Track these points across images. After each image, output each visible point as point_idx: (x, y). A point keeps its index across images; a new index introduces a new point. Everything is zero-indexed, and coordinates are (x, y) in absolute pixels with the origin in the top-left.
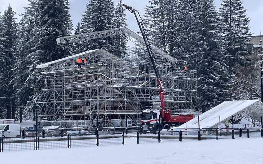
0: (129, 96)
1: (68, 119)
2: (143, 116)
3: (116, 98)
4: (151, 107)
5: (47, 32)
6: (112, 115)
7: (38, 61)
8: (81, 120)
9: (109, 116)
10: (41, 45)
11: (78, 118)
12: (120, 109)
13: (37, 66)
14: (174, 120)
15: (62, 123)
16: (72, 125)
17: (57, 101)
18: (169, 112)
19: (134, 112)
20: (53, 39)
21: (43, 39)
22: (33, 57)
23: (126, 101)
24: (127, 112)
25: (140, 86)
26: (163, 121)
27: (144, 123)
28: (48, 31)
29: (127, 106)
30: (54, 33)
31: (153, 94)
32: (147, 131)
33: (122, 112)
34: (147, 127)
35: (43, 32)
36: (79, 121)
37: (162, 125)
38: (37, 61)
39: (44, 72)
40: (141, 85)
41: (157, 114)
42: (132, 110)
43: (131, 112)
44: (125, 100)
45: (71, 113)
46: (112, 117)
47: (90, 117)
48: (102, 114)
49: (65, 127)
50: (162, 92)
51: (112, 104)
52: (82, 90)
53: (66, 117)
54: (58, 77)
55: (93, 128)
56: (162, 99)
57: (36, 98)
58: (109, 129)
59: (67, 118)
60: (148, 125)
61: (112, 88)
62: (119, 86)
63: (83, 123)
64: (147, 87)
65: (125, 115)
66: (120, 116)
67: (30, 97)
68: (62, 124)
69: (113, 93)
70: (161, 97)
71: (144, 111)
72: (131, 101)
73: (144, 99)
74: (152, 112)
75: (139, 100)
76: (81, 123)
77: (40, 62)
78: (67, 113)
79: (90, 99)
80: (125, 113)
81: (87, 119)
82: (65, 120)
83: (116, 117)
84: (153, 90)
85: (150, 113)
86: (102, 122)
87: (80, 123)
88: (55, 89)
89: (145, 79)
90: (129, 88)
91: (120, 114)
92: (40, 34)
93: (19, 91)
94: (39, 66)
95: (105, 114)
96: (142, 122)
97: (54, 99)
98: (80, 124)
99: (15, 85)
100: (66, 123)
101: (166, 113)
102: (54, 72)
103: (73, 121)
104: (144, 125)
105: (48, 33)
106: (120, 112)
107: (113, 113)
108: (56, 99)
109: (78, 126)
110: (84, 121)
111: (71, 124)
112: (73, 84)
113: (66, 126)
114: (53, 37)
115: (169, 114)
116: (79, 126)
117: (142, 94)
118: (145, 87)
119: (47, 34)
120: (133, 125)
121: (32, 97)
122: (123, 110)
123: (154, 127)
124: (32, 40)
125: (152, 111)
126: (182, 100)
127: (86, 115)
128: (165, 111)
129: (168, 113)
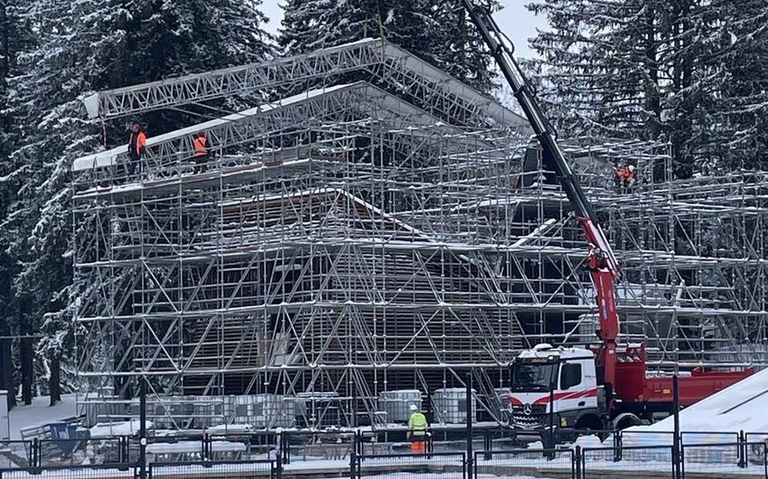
0: (465, 287)
1: (200, 392)
2: (521, 376)
3: (400, 295)
4: (568, 335)
5: (124, 15)
6: (381, 371)
7: (88, 138)
8: (249, 397)
9: (368, 374)
10: (100, 70)
11: (235, 385)
12: (422, 343)
13: (76, 160)
14: (661, 394)
15: (176, 409)
16: (213, 415)
17: (153, 310)
18: (637, 358)
19: (487, 357)
20: (153, 43)
21: (109, 45)
22: (62, 121)
23: (447, 312)
24: (448, 358)
25: (519, 244)
26: (608, 396)
27: (522, 407)
28: (128, 8)
29: (454, 333)
30: (154, 16)
31: (577, 277)
32: (532, 446)
33: (432, 358)
34: (535, 425)
35: (108, 13)
36: (241, 400)
37: (604, 417)
38: (81, 141)
39: (99, 188)
40: (523, 239)
41: (580, 365)
42: (478, 352)
43: (476, 358)
44: (442, 304)
45: (213, 363)
46: (381, 380)
47: (281, 381)
48: (336, 370)
49: (185, 424)
50: (606, 270)
51: (380, 323)
52: (255, 265)
53: (189, 380)
54: (164, 207)
55: (294, 429)
56: (603, 302)
57: (79, 299)
58: (345, 435)
59: (193, 385)
60: (538, 416)
61: (379, 251)
62: (416, 245)
63: (257, 409)
64: (549, 249)
65: (441, 370)
66: (421, 377)
67: (57, 296)
68: (172, 413)
69: (384, 276)
70: (599, 292)
71: (524, 354)
72: (477, 309)
73: (530, 300)
74: (557, 360)
75: (506, 305)
76: (249, 408)
77: (94, 143)
78: (193, 365)
79: (283, 303)
80: (442, 365)
81: (271, 390)
82: (187, 393)
83: (401, 380)
84: (575, 261)
85: (549, 363)
86: (334, 403)
87: (245, 406)
88: (142, 258)
89: (540, 212)
90: (466, 253)
91: (423, 370)
92: (95, 25)
93: (29, 270)
94: (82, 163)
95: (349, 368)
96: (516, 402)
97: (142, 304)
98: (241, 410)
99: (14, 244)
100: (191, 409)
101: (627, 363)
102: (140, 187)
103: (218, 399)
104: (523, 416)
105: (130, 16)
106: (421, 358)
107: (385, 365)
108: (151, 305)
109: (237, 419)
110: (260, 399)
111: (207, 410)
112: (225, 235)
113: (189, 421)
114: (152, 35)
115: (638, 368)
116: (242, 419)
117: (525, 279)
118: (537, 249)
119: (122, 23)
120: (483, 416)
121: (66, 295)
122: (434, 351)
123: (564, 424)
124: (61, 50)
125: (557, 354)
126: (722, 306)
127: (268, 373)
128: (620, 354)
129: (635, 363)
